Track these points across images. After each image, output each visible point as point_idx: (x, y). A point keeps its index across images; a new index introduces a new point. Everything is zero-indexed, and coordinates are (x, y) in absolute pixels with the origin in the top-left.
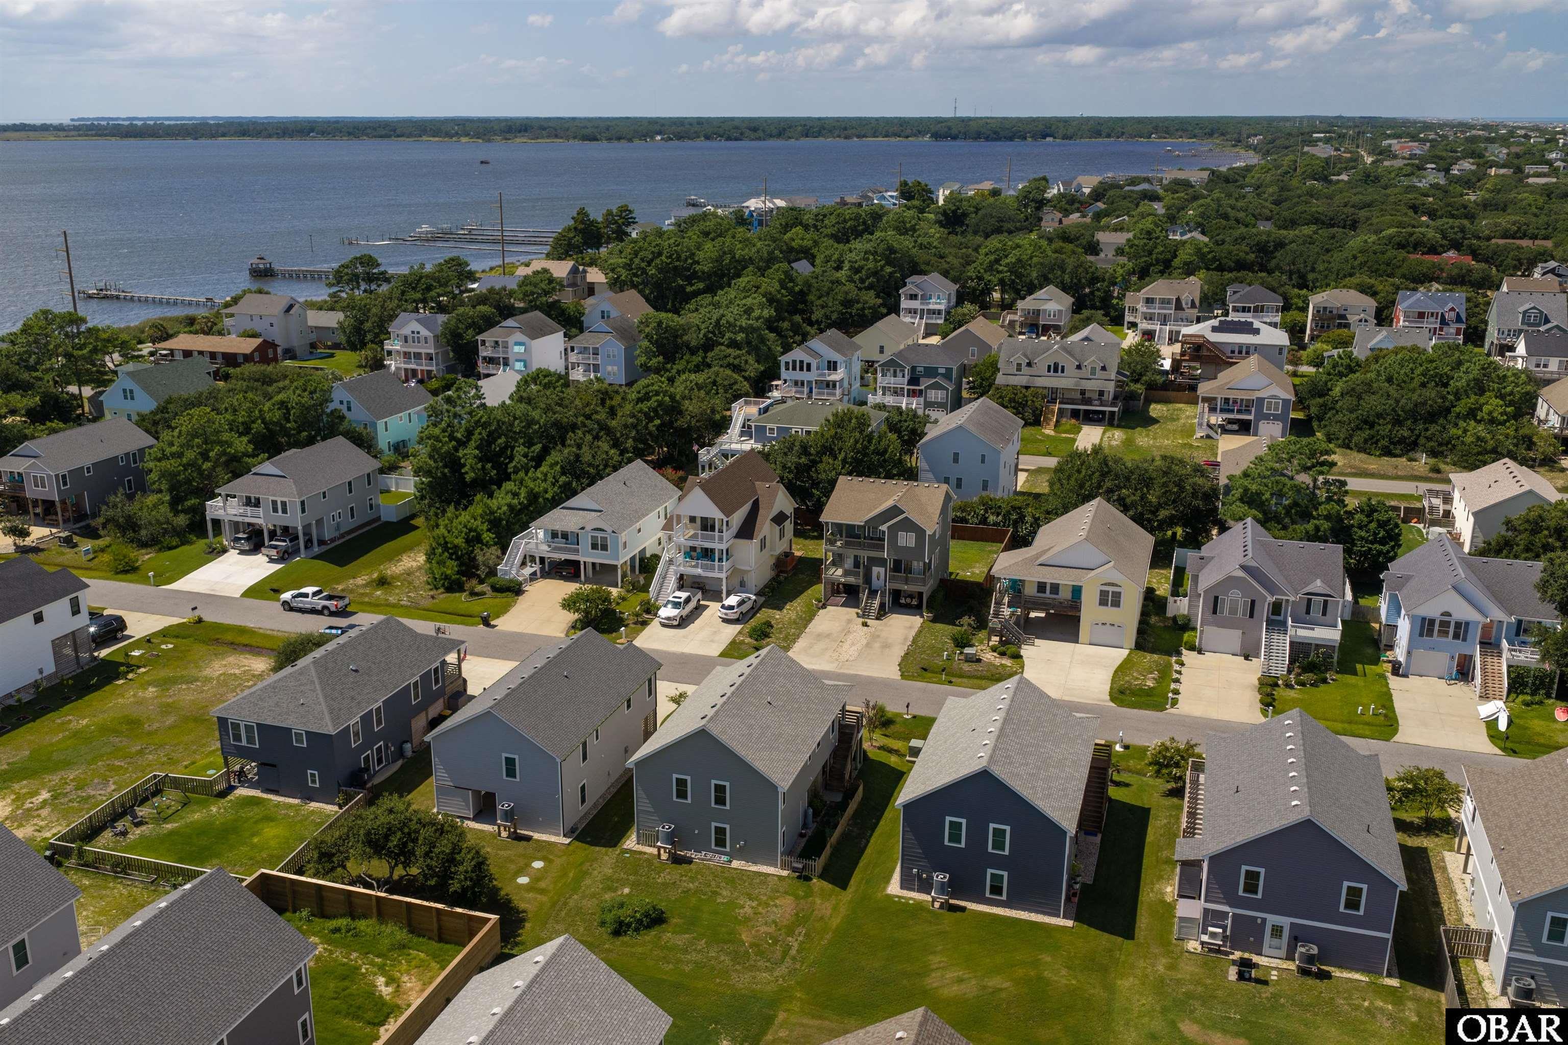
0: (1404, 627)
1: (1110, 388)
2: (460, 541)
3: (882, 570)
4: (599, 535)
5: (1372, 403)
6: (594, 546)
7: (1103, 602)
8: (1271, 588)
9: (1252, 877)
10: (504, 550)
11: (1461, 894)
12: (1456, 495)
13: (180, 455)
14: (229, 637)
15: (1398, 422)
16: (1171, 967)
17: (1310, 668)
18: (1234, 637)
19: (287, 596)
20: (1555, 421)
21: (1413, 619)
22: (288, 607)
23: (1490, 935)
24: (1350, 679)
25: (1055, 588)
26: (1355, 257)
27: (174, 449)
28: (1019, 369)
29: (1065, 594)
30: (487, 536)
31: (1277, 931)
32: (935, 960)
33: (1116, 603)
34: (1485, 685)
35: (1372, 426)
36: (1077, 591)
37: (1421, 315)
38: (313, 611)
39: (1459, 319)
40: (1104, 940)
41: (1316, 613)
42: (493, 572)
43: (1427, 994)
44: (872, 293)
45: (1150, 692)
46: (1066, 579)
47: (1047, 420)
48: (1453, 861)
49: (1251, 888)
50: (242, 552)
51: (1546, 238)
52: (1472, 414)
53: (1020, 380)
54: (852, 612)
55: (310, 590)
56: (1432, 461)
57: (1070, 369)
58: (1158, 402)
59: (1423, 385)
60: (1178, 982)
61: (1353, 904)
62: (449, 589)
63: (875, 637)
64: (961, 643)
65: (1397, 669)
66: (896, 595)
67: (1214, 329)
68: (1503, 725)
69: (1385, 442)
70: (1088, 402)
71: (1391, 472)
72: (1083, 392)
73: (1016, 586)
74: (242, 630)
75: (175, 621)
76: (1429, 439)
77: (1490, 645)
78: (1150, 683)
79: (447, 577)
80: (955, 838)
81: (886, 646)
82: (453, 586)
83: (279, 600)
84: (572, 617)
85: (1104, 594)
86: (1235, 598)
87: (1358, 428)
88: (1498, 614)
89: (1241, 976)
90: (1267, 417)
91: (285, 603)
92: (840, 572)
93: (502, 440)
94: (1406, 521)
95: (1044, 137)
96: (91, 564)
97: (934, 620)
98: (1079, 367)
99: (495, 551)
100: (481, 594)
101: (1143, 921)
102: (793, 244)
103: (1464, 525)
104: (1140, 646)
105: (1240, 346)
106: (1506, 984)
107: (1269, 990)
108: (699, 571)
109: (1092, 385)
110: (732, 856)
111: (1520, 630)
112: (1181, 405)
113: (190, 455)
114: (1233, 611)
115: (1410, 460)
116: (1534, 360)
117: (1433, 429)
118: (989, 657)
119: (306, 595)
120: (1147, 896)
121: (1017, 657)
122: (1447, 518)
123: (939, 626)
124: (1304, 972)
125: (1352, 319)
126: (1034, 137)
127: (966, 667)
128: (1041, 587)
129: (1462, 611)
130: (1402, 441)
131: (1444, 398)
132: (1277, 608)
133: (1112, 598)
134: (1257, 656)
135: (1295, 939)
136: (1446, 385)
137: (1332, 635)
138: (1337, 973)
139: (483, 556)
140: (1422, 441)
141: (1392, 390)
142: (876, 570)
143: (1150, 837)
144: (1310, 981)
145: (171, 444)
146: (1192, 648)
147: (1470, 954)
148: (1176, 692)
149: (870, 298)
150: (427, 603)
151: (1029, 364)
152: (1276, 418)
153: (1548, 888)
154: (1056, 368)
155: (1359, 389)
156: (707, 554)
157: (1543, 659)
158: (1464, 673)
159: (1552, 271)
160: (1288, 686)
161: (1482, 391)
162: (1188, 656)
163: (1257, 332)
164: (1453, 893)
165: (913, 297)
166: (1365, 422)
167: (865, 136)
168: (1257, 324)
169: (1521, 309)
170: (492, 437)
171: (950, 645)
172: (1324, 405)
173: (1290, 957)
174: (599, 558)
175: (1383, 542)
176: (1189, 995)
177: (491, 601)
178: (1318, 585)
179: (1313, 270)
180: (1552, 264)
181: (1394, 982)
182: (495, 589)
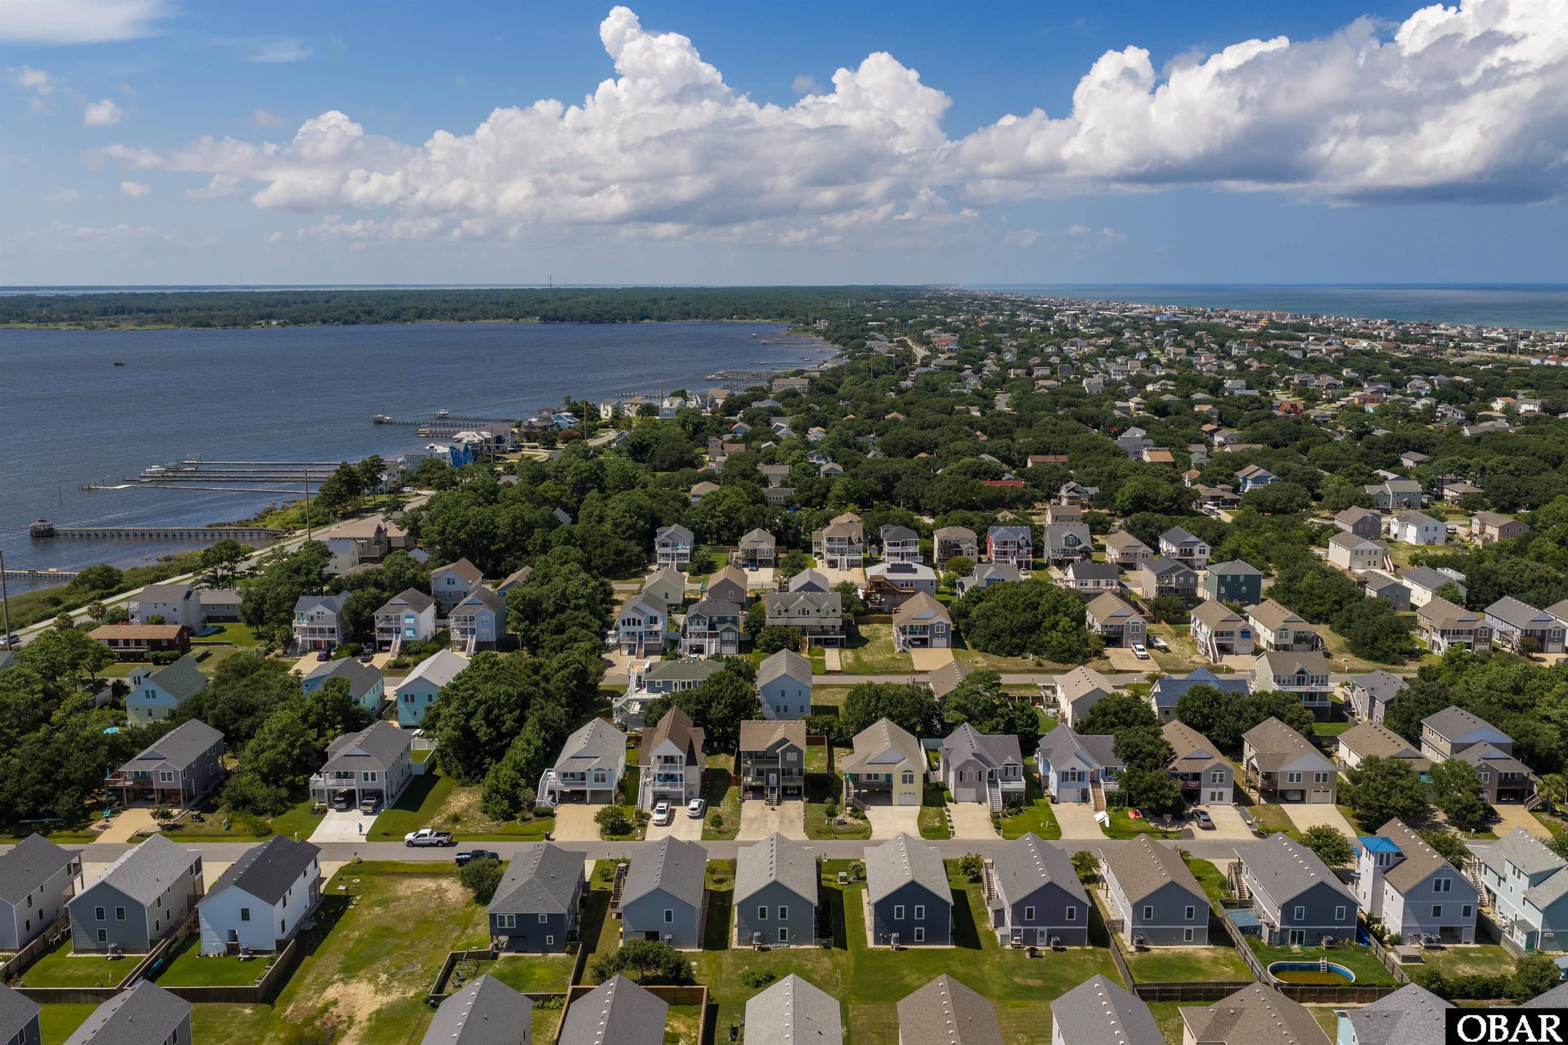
0: (1053, 778)
1: (839, 622)
2: (507, 787)
3: (775, 775)
4: (600, 772)
5: (997, 622)
6: (597, 780)
7: (904, 781)
8: (988, 764)
9: (1030, 911)
10: (535, 788)
11: (1108, 908)
12: (1059, 689)
13: (274, 747)
14: (390, 869)
15: (1013, 634)
16: (1002, 957)
17: (1013, 805)
18: (972, 792)
19: (410, 836)
20: (1098, 626)
21: (1058, 773)
22: (411, 844)
23: (1123, 921)
24: (1032, 808)
25: (876, 776)
26: (949, 487)
27: (269, 742)
28: (780, 614)
29: (882, 779)
30: (523, 782)
31: (1042, 934)
32: (905, 972)
33: (911, 781)
34: (1096, 804)
35: (999, 637)
36: (889, 777)
37: (1005, 543)
38: (431, 845)
39: (1028, 544)
40: (970, 952)
41: (1011, 774)
42: (532, 804)
43: (1104, 950)
44: (633, 542)
45: (938, 829)
46: (882, 771)
47: (803, 647)
48: (1101, 893)
49: (1030, 916)
50: (339, 810)
51: (1062, 453)
52: (1054, 626)
53: (781, 621)
54: (762, 802)
55: (427, 831)
56: (1036, 658)
57: (813, 612)
58: (862, 623)
59: (1025, 610)
60: (1007, 963)
61: (1071, 916)
62: (506, 820)
63: (782, 817)
64: (832, 814)
65: (1054, 800)
66: (785, 789)
67: (889, 571)
68: (1107, 824)
69: (1008, 648)
70: (826, 633)
71: (1015, 668)
72: (822, 627)
73: (855, 778)
74: (395, 864)
75: (344, 864)
76: (1032, 644)
77: (1095, 782)
78: (937, 824)
79: (504, 812)
80: (899, 915)
81: (791, 821)
82: (509, 817)
83: (403, 840)
84: (599, 826)
85: (904, 777)
86: (971, 771)
87: (991, 640)
88: (1097, 766)
89: (1032, 956)
90: (937, 636)
91: (409, 842)
92: (750, 779)
93: (496, 711)
94: (1033, 704)
95: (642, 319)
96: (228, 832)
97: (810, 802)
98: (818, 611)
99: (530, 790)
100: (530, 819)
101: (983, 941)
102: (547, 495)
103: (1067, 708)
104: (926, 803)
105: (907, 581)
106: (1132, 940)
107: (1043, 960)
108: (667, 788)
109: (828, 622)
110: (790, 943)
111: (1108, 772)
112: (877, 625)
113: (283, 745)
114: (970, 779)
115: (1024, 658)
116: (1079, 581)
117: (1034, 637)
118: (849, 820)
119: (425, 835)
120: (980, 930)
121: (864, 818)
122: (1055, 703)
123: (813, 805)
124: (1055, 949)
125: (964, 547)
126: (634, 320)
127: (840, 828)
128: (869, 776)
129: (1081, 767)
130: (1017, 646)
131: (1036, 617)
132: (991, 774)
133: (908, 779)
134: (985, 801)
135: (1049, 936)
136: (1036, 608)
137: (1020, 785)
138: (1068, 948)
139: (525, 794)
140: (1028, 645)
141: (1007, 613)
142: (771, 775)
143: (971, 904)
144: (1059, 953)
145: (265, 740)
146: (951, 801)
147: (1116, 931)
148: (952, 827)
149: (635, 548)
150: (496, 830)
151: (786, 611)
152: (943, 636)
153: (1143, 896)
154: (805, 612)
155: (988, 613)
156: (670, 778)
157: (1121, 787)
158: (1085, 798)
159: (1073, 489)
160: (1005, 816)
161: (1056, 613)
162: (950, 805)
163: (915, 571)
164: (1104, 907)
165: (665, 545)
166: (995, 635)
167: (477, 318)
168: (915, 566)
169: (1064, 536)
170: (489, 711)
171: (825, 816)
172: (967, 624)
173: (1048, 945)
174: (600, 787)
175: (1031, 726)
176: (1013, 967)
177: (536, 824)
178: (1010, 759)
179: (923, 496)
180: (1072, 484)
181: (1090, 948)
182: (537, 815)
